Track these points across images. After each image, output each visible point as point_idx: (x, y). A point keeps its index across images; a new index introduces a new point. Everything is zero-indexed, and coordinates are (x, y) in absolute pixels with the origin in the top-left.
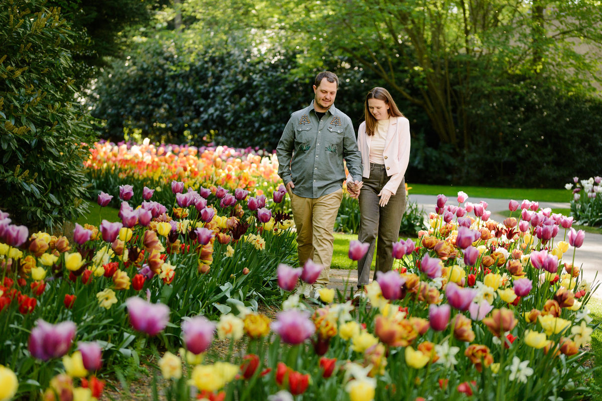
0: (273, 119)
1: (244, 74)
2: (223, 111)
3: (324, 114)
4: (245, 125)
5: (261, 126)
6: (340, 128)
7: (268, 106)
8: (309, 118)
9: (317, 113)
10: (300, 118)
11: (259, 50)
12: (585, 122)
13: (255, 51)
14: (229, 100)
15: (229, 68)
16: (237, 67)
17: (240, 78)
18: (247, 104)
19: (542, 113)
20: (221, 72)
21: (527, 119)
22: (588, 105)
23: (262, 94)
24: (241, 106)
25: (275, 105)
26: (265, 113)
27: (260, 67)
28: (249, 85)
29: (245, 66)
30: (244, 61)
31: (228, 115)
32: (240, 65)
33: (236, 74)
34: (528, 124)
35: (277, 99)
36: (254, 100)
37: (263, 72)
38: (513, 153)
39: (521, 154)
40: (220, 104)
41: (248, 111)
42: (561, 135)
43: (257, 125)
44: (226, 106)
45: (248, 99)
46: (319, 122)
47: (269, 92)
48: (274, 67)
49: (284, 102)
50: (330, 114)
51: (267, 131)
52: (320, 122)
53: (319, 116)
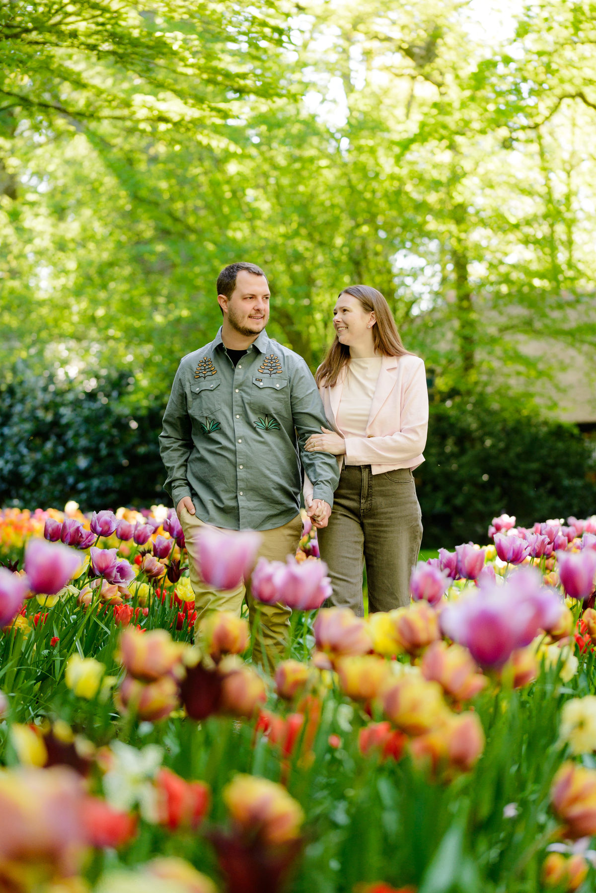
0: (96, 469)
1: (46, 408)
2: (17, 464)
3: (243, 353)
4: (53, 482)
5: (77, 482)
6: (281, 378)
7: (86, 451)
8: (215, 364)
9: (230, 352)
10: (195, 367)
11: (66, 373)
12: (544, 452)
13: (60, 374)
14: (27, 447)
15: (22, 401)
16: (35, 398)
17: (40, 413)
18: (54, 450)
19: (483, 442)
20: (11, 406)
21: (463, 451)
22: (545, 429)
23: (77, 435)
24: (45, 455)
25: (97, 450)
26: (83, 462)
27: (70, 397)
28: (56, 423)
29: (48, 397)
30: (45, 389)
31: (26, 469)
32: (40, 395)
33: (34, 409)
34: (465, 459)
35: (99, 442)
36: (65, 444)
37: (76, 404)
38: (447, 501)
39: (459, 501)
40: (13, 453)
41: (56, 460)
42: (513, 472)
43: (71, 480)
44: (22, 456)
45: (55, 445)
46: (233, 370)
47: (88, 432)
48: (92, 396)
49: (110, 445)
50: (257, 352)
51: (87, 490)
52: (236, 370)
53: (233, 357)
